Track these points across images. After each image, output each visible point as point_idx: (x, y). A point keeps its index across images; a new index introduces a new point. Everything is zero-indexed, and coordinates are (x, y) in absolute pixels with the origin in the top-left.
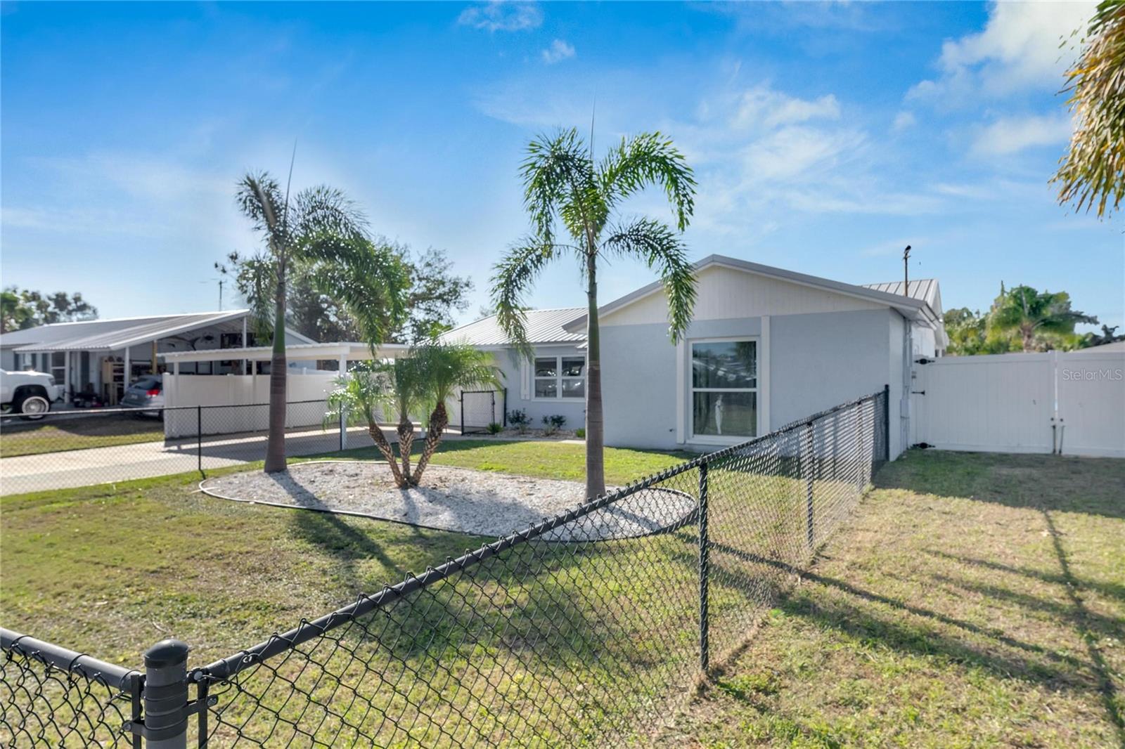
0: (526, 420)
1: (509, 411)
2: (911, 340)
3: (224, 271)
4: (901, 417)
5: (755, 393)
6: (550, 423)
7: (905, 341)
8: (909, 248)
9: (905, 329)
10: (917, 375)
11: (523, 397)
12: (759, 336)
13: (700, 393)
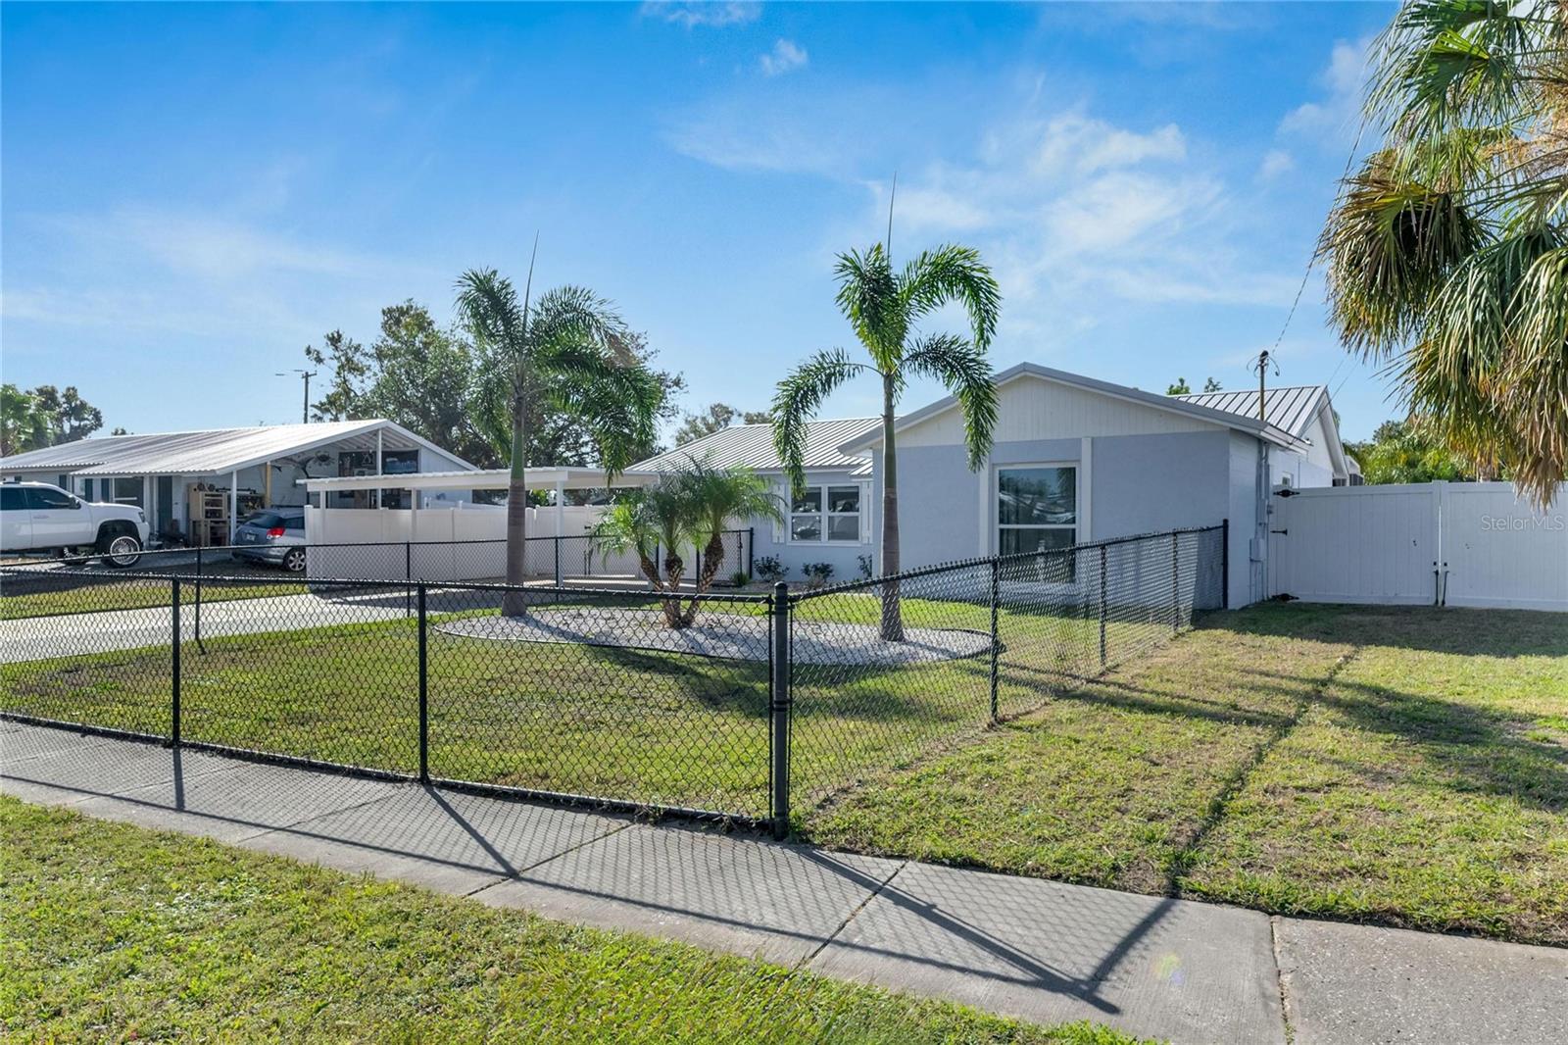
0: (780, 570)
1: (758, 555)
2: (1268, 467)
3: (319, 360)
4: (1251, 560)
5: (1074, 530)
6: (812, 574)
7: (1259, 466)
8: (1265, 354)
9: (1260, 452)
10: (1274, 510)
11: (775, 540)
12: (1079, 461)
13: (1008, 530)
